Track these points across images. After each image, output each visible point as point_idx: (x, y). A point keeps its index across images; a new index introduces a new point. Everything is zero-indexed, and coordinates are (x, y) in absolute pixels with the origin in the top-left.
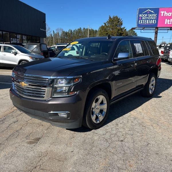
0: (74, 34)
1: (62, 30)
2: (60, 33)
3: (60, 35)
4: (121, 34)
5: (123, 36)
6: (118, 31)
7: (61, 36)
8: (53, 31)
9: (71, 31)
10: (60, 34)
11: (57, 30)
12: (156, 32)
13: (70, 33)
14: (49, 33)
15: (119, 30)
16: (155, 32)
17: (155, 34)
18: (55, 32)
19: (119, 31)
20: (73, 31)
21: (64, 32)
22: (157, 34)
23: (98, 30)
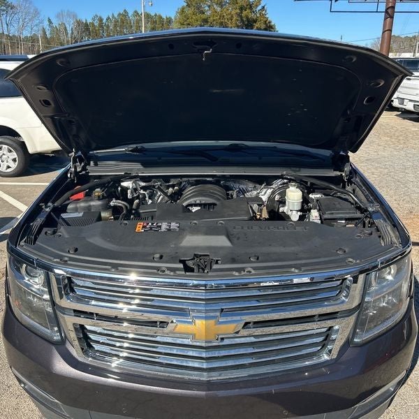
0: (108, 27)
1: (75, 16)
2: (67, 26)
3: (70, 32)
4: (250, 24)
5: (258, 29)
6: (242, 13)
7: (72, 33)
8: (49, 20)
9: (101, 20)
10: (68, 29)
11: (58, 16)
12: (389, 11)
13: (96, 24)
14: (36, 25)
15: (242, 9)
16: (386, 12)
17: (385, 19)
18: (56, 23)
19: (244, 13)
20: (104, 21)
21: (79, 23)
22: (392, 17)
23: (173, 18)
